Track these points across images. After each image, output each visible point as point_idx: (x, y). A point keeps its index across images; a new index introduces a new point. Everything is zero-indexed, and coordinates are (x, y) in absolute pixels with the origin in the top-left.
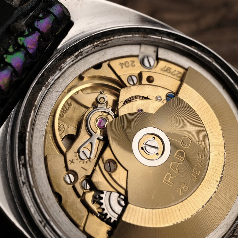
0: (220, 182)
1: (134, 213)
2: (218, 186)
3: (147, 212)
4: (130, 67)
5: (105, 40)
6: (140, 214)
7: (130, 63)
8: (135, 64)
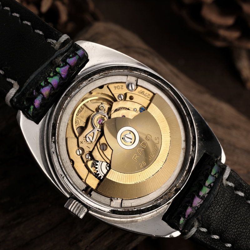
0: (165, 162)
1: (113, 174)
2: (163, 164)
4: (120, 89)
5: (107, 72)
6: (117, 175)
7: (120, 87)
8: (123, 87)
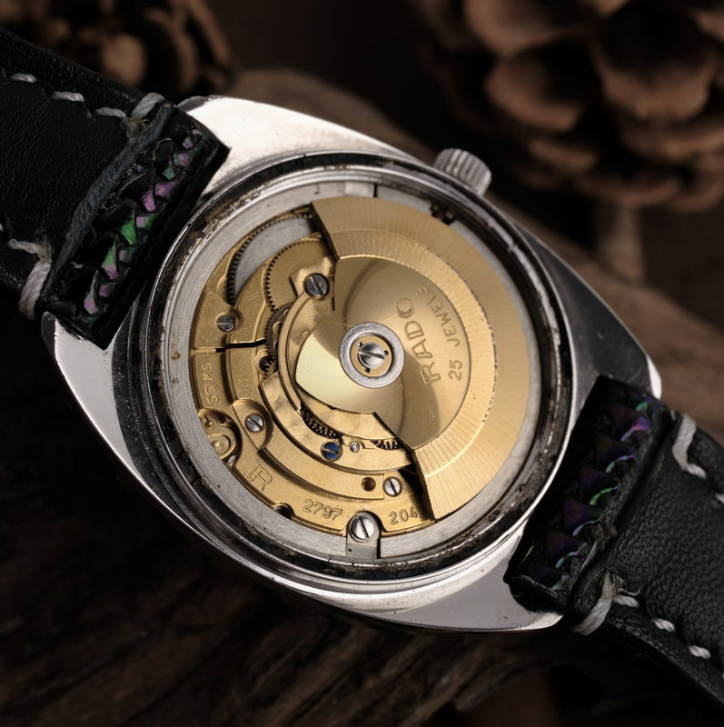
0: (486, 316)
2: (488, 323)
3: (443, 439)
4: (398, 512)
6: (438, 449)
7: (398, 519)
8: (390, 519)
